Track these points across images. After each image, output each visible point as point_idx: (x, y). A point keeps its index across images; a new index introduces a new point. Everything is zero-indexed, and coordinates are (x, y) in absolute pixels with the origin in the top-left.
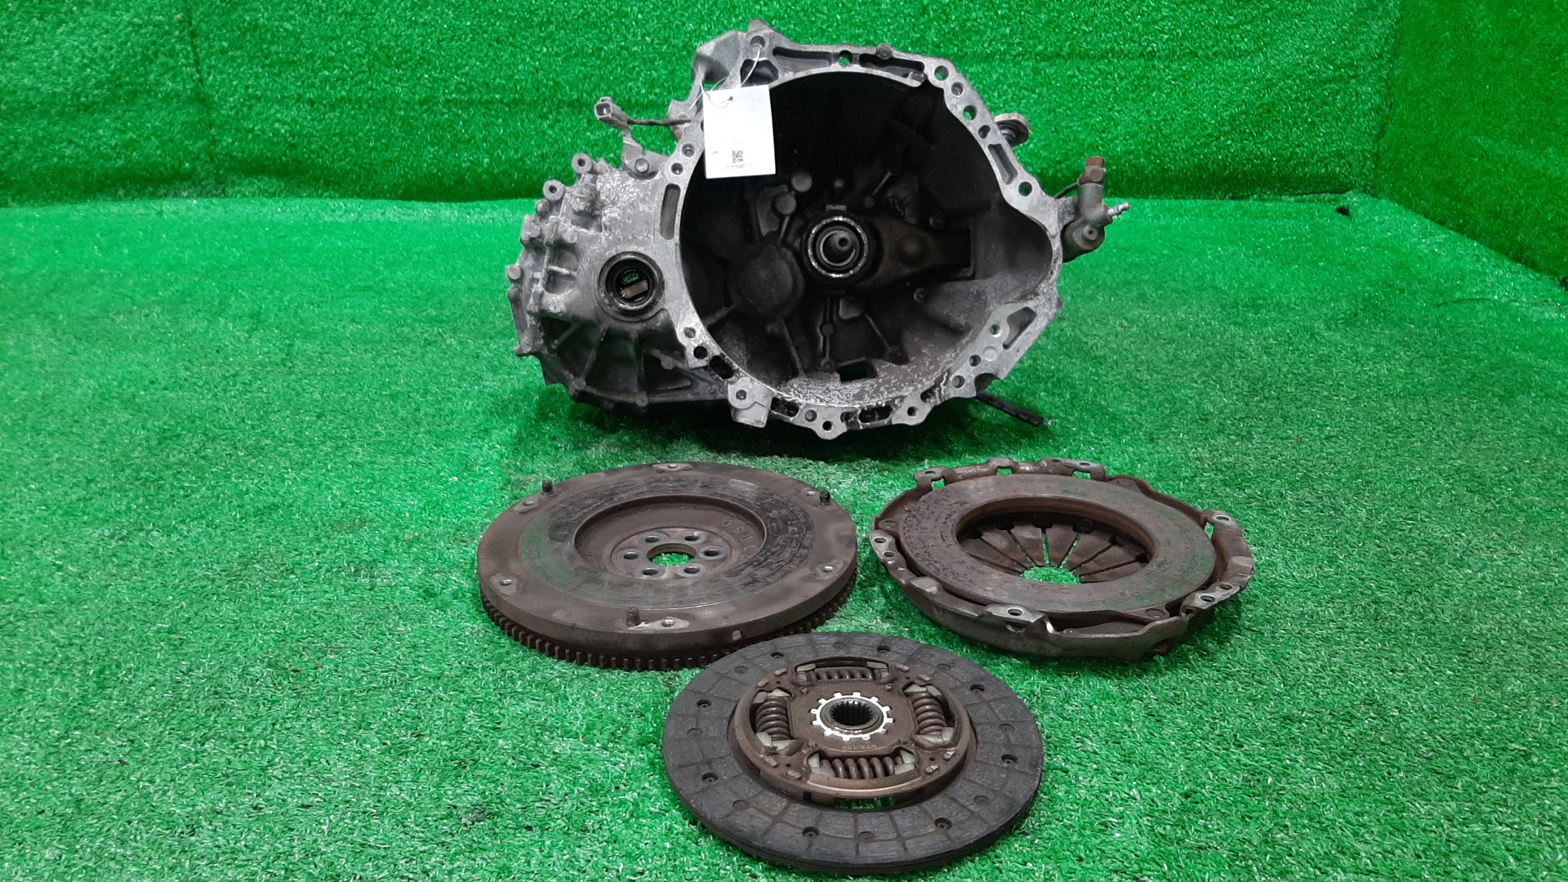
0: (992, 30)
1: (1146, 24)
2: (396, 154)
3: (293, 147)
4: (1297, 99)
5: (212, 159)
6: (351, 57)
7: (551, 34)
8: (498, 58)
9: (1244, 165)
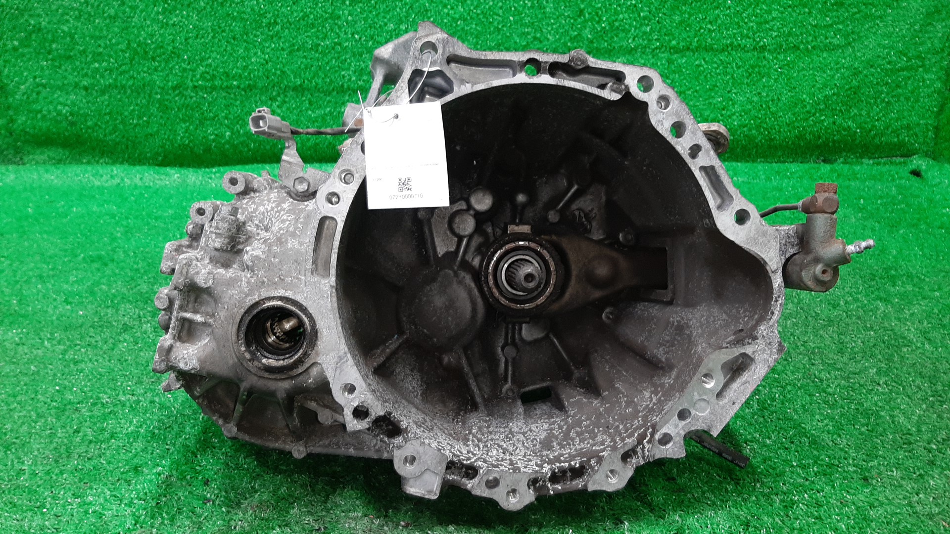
0: (636, 28)
1: (759, 24)
2: (155, 129)
3: (73, 124)
4: (878, 84)
5: (11, 134)
6: (116, 52)
7: (278, 32)
8: (234, 51)
9: (834, 135)
